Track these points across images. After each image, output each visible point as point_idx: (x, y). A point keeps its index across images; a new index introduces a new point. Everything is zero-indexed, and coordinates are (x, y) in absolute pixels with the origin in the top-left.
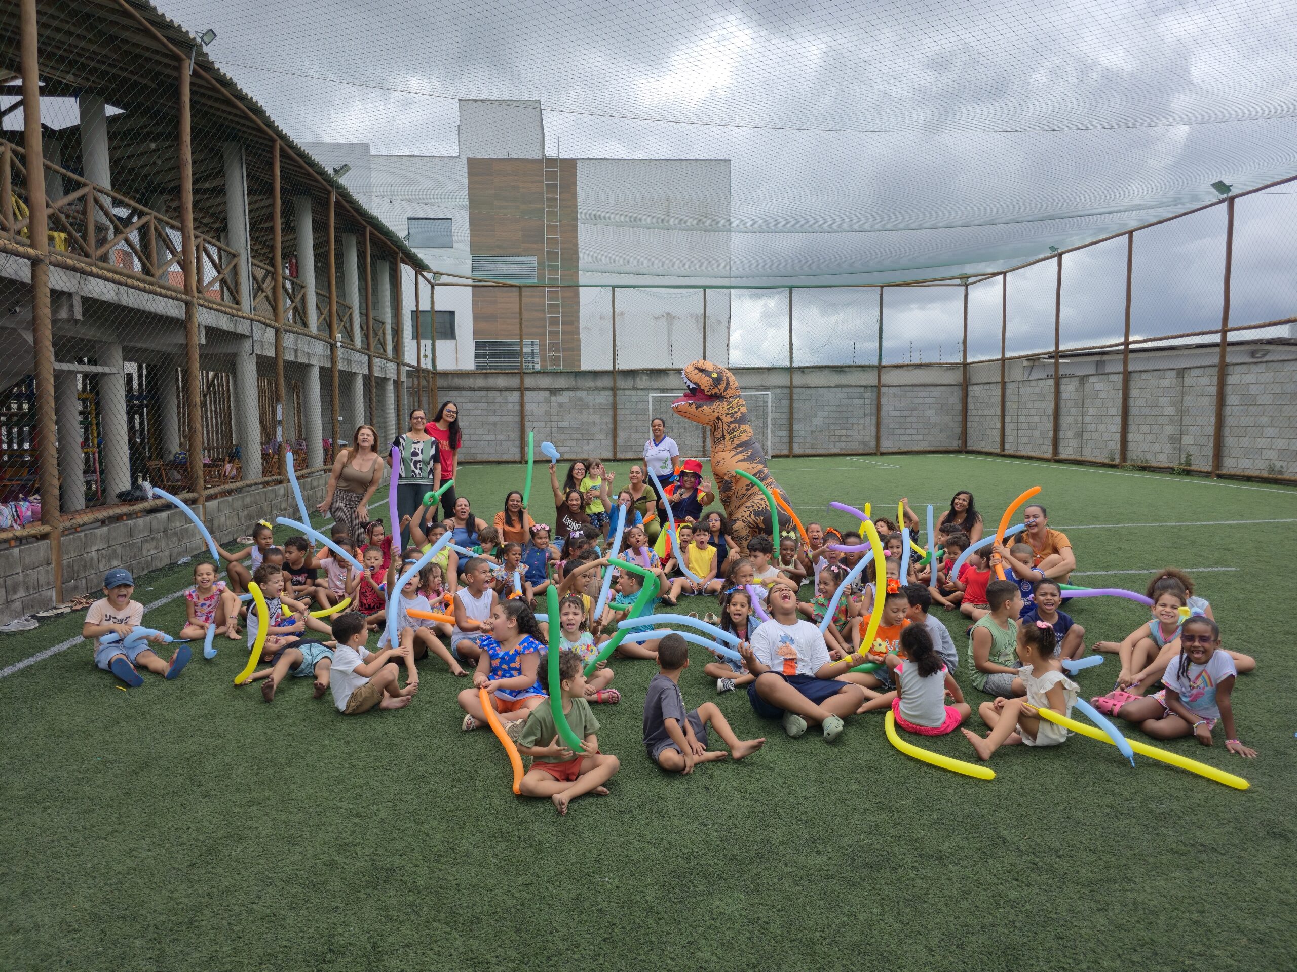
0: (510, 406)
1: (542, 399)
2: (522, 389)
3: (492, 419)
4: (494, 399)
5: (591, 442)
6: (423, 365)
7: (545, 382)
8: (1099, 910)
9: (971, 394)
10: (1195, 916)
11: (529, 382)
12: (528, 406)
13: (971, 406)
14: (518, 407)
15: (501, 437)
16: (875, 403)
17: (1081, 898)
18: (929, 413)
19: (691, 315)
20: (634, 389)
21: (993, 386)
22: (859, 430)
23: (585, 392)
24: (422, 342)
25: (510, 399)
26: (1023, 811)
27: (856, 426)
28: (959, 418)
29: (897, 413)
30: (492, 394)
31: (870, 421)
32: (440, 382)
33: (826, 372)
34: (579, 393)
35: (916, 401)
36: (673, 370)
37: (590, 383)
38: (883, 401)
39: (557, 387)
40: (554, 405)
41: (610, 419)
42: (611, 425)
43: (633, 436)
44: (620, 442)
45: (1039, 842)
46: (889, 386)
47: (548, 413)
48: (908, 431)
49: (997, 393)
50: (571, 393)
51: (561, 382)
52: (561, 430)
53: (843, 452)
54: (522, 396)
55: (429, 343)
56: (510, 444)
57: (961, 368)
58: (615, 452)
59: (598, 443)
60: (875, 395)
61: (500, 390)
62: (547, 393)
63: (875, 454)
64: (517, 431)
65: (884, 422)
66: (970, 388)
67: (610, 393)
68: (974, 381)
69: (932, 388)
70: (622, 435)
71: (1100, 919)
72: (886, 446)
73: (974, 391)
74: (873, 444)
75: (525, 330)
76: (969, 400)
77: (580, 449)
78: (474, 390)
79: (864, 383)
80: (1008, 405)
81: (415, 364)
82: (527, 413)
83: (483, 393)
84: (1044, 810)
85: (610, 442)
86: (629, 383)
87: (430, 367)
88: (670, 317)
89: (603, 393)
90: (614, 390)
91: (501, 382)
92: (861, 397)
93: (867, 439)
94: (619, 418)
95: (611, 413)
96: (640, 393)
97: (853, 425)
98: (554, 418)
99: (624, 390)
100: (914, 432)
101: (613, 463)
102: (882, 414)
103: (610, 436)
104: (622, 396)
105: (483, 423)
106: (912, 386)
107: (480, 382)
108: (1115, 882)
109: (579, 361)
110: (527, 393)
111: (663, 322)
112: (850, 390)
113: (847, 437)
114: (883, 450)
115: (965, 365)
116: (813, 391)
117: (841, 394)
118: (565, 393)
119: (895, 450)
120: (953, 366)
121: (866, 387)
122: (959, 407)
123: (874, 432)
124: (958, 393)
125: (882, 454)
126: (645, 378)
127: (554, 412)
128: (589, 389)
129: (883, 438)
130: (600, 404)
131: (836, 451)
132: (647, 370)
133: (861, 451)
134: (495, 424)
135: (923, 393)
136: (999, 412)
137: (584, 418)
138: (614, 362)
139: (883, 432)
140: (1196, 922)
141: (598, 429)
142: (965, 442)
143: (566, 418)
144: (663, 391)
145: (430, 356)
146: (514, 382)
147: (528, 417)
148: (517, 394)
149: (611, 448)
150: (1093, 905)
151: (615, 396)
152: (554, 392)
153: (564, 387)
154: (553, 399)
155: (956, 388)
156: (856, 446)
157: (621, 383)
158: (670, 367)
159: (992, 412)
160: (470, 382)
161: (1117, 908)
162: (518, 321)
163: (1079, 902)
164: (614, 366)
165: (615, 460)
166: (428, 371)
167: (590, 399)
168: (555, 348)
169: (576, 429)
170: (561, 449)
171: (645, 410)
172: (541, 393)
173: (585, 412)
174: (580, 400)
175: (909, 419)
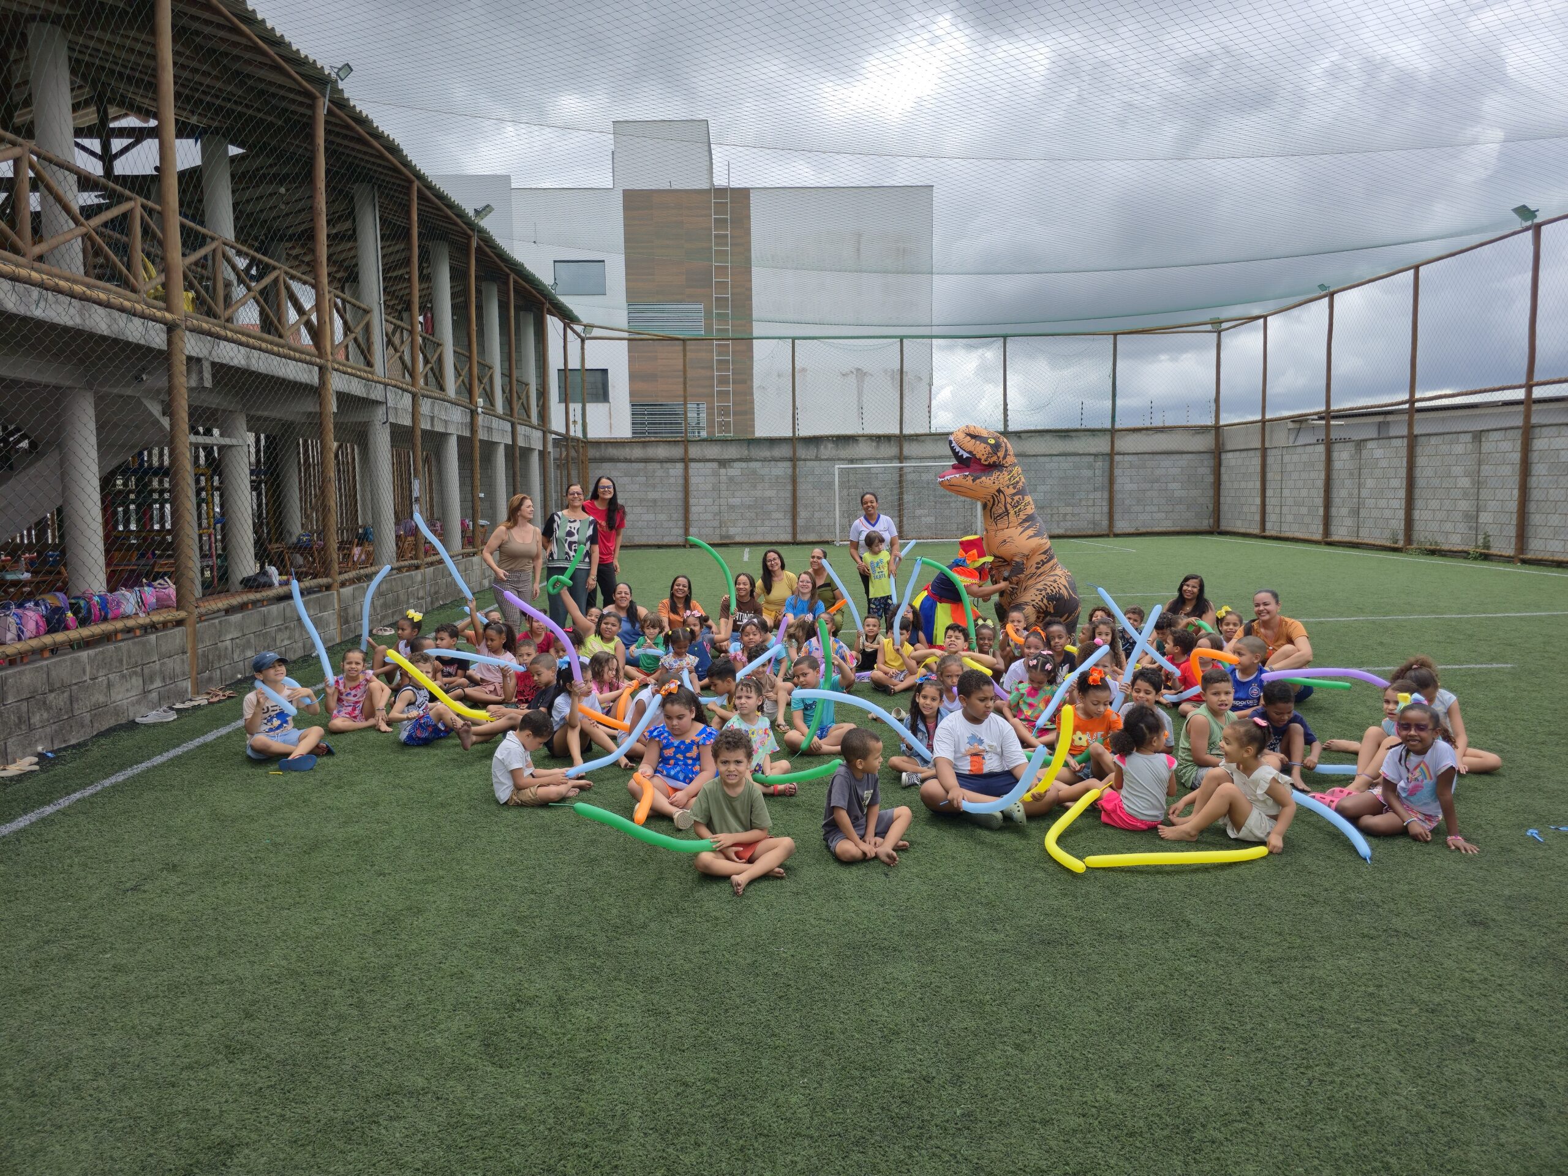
0: (672, 480)
1: (709, 471)
2: (686, 461)
3: (653, 495)
4: (654, 472)
5: (767, 523)
6: (572, 432)
7: (713, 451)
8: (1275, 983)
9: (1224, 463)
10: (1371, 989)
11: (694, 451)
12: (693, 480)
13: (1224, 478)
14: (681, 481)
15: (662, 517)
16: (1107, 474)
17: (1258, 973)
18: (1173, 486)
19: (885, 371)
20: (817, 459)
21: (1251, 453)
22: (1088, 506)
23: (760, 463)
24: (571, 406)
25: (672, 472)
26: (1213, 898)
27: (1084, 503)
28: (1211, 493)
29: (1134, 486)
30: (651, 466)
31: (1101, 497)
32: (593, 453)
33: (1048, 437)
34: (753, 465)
35: (1158, 472)
36: (863, 436)
37: (766, 453)
38: (1117, 472)
39: (726, 457)
40: (723, 479)
41: (788, 494)
42: (789, 502)
43: (817, 515)
44: (800, 522)
45: (1224, 924)
46: (1124, 454)
47: (716, 488)
48: (1148, 508)
49: (1257, 461)
50: (744, 465)
51: (732, 452)
52: (732, 508)
53: (1068, 533)
54: (686, 469)
55: (579, 406)
56: (671, 524)
57: (1213, 432)
58: (794, 534)
59: (774, 523)
60: (1107, 464)
61: (661, 461)
62: (715, 465)
63: (1108, 536)
64: (681, 510)
65: (1118, 496)
66: (1224, 456)
67: (788, 464)
68: (1229, 447)
69: (1177, 457)
70: (803, 514)
71: (1274, 990)
72: (1121, 526)
73: (1228, 459)
74: (1105, 523)
75: (689, 390)
76: (1223, 470)
77: (753, 530)
78: (630, 461)
79: (1093, 451)
80: (1269, 476)
81: (563, 431)
82: (692, 488)
83: (641, 465)
84: (1236, 898)
85: (788, 522)
86: (811, 452)
87: (580, 435)
88: (860, 374)
89: (780, 464)
90: (794, 460)
91: (662, 452)
92: (1090, 467)
93: (1098, 517)
94: (800, 494)
95: (789, 487)
96: (825, 464)
97: (1080, 500)
98: (724, 493)
99: (805, 460)
100: (1155, 509)
101: (792, 547)
102: (1117, 487)
103: (789, 516)
104: (803, 468)
105: (643, 500)
106: (1153, 453)
107: (637, 452)
108: (1296, 959)
109: (753, 426)
110: (692, 465)
111: (852, 380)
112: (1077, 459)
113: (1073, 515)
114: (1117, 531)
115: (1217, 428)
116: (1032, 460)
117: (1066, 464)
118: (736, 464)
119: (1132, 530)
120: (1203, 429)
121: (1095, 455)
122: (1210, 479)
123: (1106, 509)
124: (1208, 462)
125: (1116, 535)
126: (830, 445)
127: (723, 487)
128: (765, 460)
129: (1117, 516)
130: (777, 477)
131: (1061, 531)
132: (832, 437)
133: (1090, 532)
134: (655, 501)
135: (1166, 462)
136: (1258, 484)
137: (758, 493)
138: (794, 428)
139: (1118, 511)
140: (1371, 994)
141: (775, 507)
142: (1218, 521)
143: (737, 494)
144: (852, 461)
145: (580, 422)
146: (677, 452)
147: (693, 492)
148: (680, 466)
149: (789, 530)
150: (1269, 979)
151: (794, 467)
152: (723, 463)
153: (734, 457)
154: (723, 471)
155: (1206, 456)
156: (1083, 526)
157: (802, 452)
158: (860, 432)
159: (1251, 485)
160: (626, 452)
161: (1293, 981)
162: (681, 380)
163: (1254, 976)
164: (794, 432)
165: (795, 543)
166: (578, 439)
167: (766, 471)
168: (724, 411)
169: (749, 507)
170: (732, 531)
171: (831, 484)
172: (708, 465)
173: (759, 487)
174: (754, 472)
175: (1149, 494)
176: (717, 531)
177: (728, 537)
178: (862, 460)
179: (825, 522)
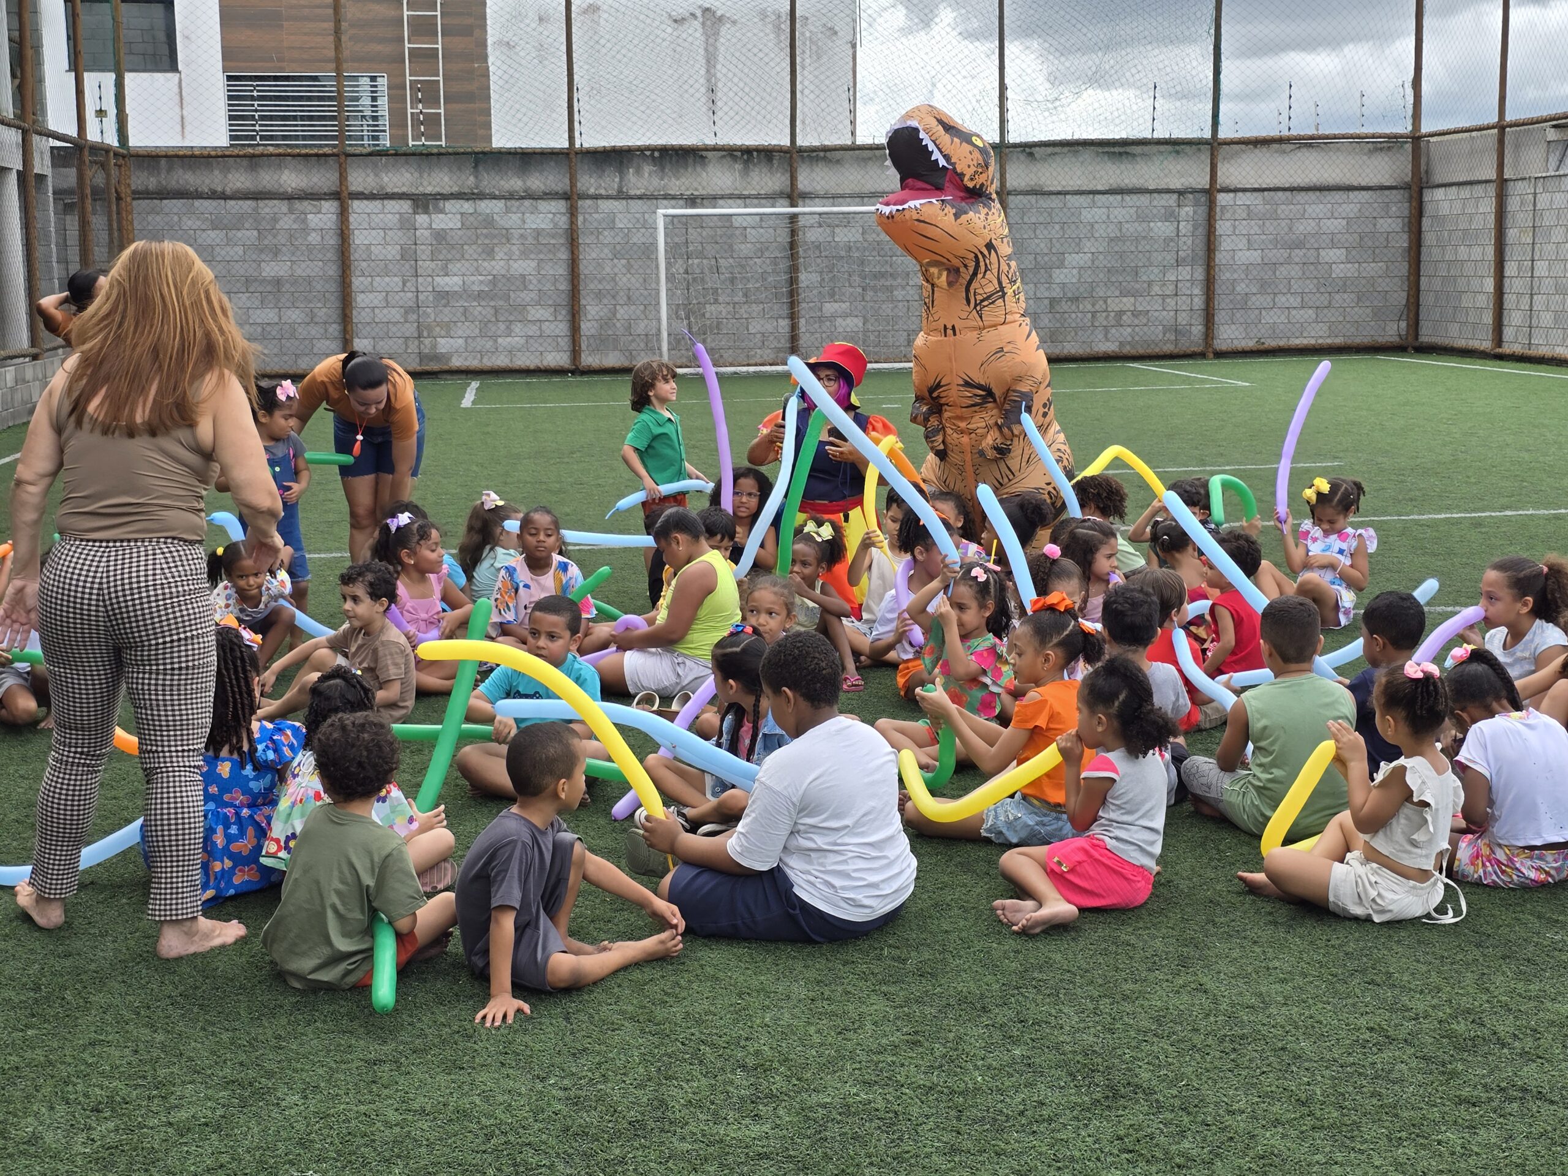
0: (314, 238)
1: (392, 220)
2: (342, 197)
3: (271, 269)
4: (275, 220)
5: (517, 328)
6: (93, 135)
7: (400, 179)
9: (1429, 209)
11: (359, 179)
12: (360, 238)
13: (1429, 238)
14: (332, 240)
15: (294, 315)
16: (1201, 231)
18: (1331, 255)
20: (622, 195)
21: (1479, 190)
22: (1164, 297)
23: (501, 204)
24: (91, 79)
25: (313, 220)
27: (1156, 289)
28: (1403, 268)
29: (1255, 256)
30: (268, 208)
31: (1191, 275)
32: (140, 180)
33: (1087, 154)
34: (485, 206)
35: (1301, 228)
36: (715, 149)
37: (514, 183)
38: (1222, 227)
39: (429, 190)
40: (423, 234)
41: (562, 270)
42: (564, 286)
43: (621, 312)
44: (587, 327)
46: (1236, 190)
47: (408, 255)
48: (1281, 300)
49: (1487, 207)
50: (467, 206)
51: (440, 180)
52: (443, 297)
53: (1127, 350)
54: (343, 214)
55: (108, 79)
56: (315, 331)
57: (1409, 147)
58: (575, 353)
59: (533, 330)
60: (1202, 211)
61: (289, 197)
62: (406, 206)
63: (1202, 355)
64: (334, 302)
65: (1224, 276)
66: (1428, 195)
67: (561, 206)
68: (1438, 177)
69: (1338, 196)
70: (592, 311)
72: (1229, 335)
73: (1439, 201)
74: (1198, 330)
75: (349, 47)
76: (1426, 223)
77: (489, 344)
78: (224, 197)
79: (1176, 184)
80: (1512, 234)
81: (72, 131)
82: (355, 255)
83: (247, 205)
85: (561, 328)
86: (609, 182)
87: (112, 140)
89: (543, 205)
90: (571, 197)
91: (291, 179)
92: (1170, 216)
93: (1183, 318)
94: (586, 268)
95: (564, 255)
96: (636, 206)
97: (1150, 284)
98: (425, 265)
99: (596, 197)
100: (1295, 301)
101: (570, 378)
102: (1220, 257)
103: (564, 312)
104: (591, 214)
105: (248, 281)
106: (1292, 189)
107: (239, 179)
109: (488, 126)
110: (356, 205)
112: (1144, 199)
113: (1135, 314)
114: (1221, 344)
115: (1416, 138)
116: (1055, 202)
117: (1122, 210)
118: (449, 205)
119: (1250, 344)
120: (1392, 141)
121: (1181, 193)
122: (1402, 241)
123: (1199, 302)
124: (1398, 206)
125: (1220, 355)
126: (647, 169)
127: (424, 252)
128: (510, 196)
129: (1220, 317)
130: (538, 232)
131: (1110, 347)
132: (652, 149)
133: (1169, 348)
134: (278, 282)
135: (1317, 207)
136: (1490, 252)
137: (497, 266)
138: (571, 130)
139: (1222, 303)
141: (533, 295)
142: (1415, 325)
143: (454, 267)
144: (692, 201)
145: (112, 112)
146: (322, 178)
147: (359, 264)
148: (330, 207)
149: (565, 343)
151: (573, 212)
152: (423, 202)
153: (446, 190)
154: (422, 219)
155: (1395, 195)
156: (1157, 337)
157: (588, 182)
158: (710, 141)
159: (1476, 253)
160: (213, 179)
162: (330, 25)
164: (571, 138)
165: (578, 371)
166: (106, 150)
167: (514, 219)
168: (429, 94)
169: (480, 296)
170: (444, 345)
171: (649, 249)
172: (392, 205)
173: (500, 254)
174: (489, 222)
175: (1282, 272)
176: (413, 347)
177: (436, 357)
178: (713, 199)
179: (641, 328)
